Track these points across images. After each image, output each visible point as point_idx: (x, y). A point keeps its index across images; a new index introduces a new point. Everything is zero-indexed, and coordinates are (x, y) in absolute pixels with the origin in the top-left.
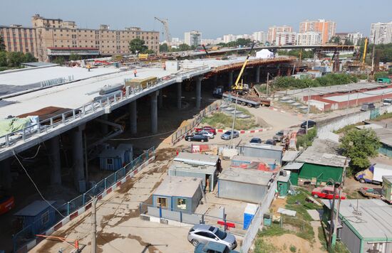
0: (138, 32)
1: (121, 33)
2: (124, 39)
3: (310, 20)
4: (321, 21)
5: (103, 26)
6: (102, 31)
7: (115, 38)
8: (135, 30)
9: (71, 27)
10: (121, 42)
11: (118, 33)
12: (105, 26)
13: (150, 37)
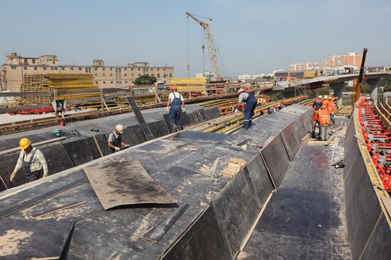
0: (146, 69)
1: (123, 70)
2: (126, 78)
3: (337, 55)
4: (351, 54)
5: (96, 61)
6: (96, 68)
7: (114, 77)
8: (141, 65)
9: (51, 63)
10: (123, 82)
11: (119, 69)
12: (100, 61)
13: (162, 75)
